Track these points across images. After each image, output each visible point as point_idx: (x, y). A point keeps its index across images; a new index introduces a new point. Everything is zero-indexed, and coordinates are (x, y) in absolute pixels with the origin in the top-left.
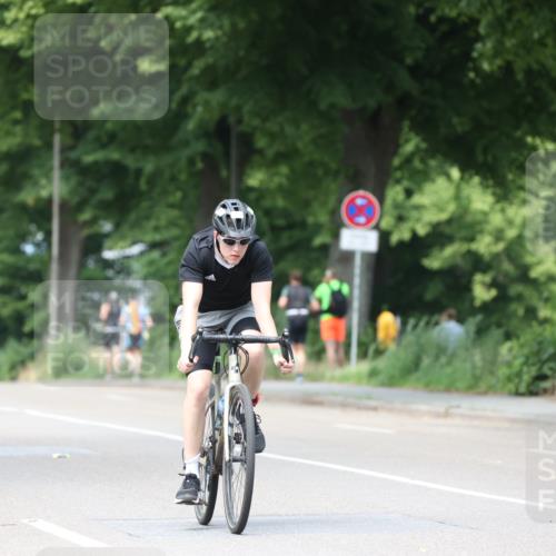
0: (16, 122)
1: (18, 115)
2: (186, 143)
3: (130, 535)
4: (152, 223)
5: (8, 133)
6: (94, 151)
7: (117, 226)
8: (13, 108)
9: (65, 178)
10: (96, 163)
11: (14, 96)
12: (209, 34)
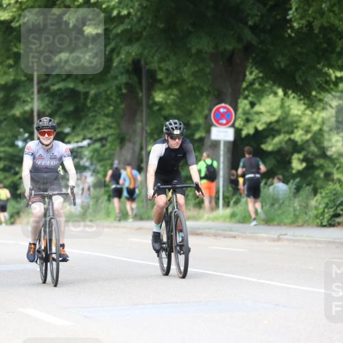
0: (10, 66)
1: (11, 62)
2: (115, 78)
3: (85, 317)
4: (96, 126)
5: (5, 73)
6: (58, 82)
7: (73, 128)
8: (8, 58)
9: (41, 99)
10: (59, 90)
11: (8, 50)
12: (125, 12)
